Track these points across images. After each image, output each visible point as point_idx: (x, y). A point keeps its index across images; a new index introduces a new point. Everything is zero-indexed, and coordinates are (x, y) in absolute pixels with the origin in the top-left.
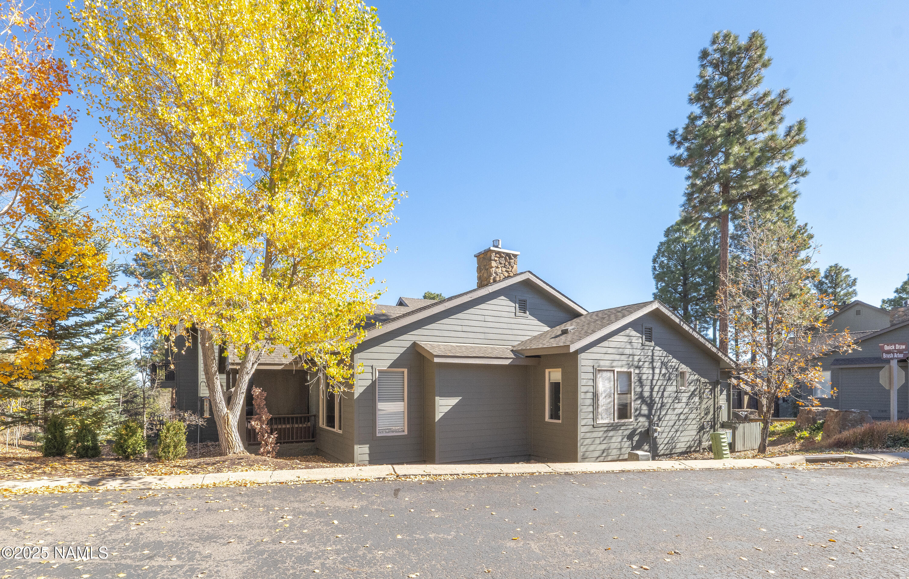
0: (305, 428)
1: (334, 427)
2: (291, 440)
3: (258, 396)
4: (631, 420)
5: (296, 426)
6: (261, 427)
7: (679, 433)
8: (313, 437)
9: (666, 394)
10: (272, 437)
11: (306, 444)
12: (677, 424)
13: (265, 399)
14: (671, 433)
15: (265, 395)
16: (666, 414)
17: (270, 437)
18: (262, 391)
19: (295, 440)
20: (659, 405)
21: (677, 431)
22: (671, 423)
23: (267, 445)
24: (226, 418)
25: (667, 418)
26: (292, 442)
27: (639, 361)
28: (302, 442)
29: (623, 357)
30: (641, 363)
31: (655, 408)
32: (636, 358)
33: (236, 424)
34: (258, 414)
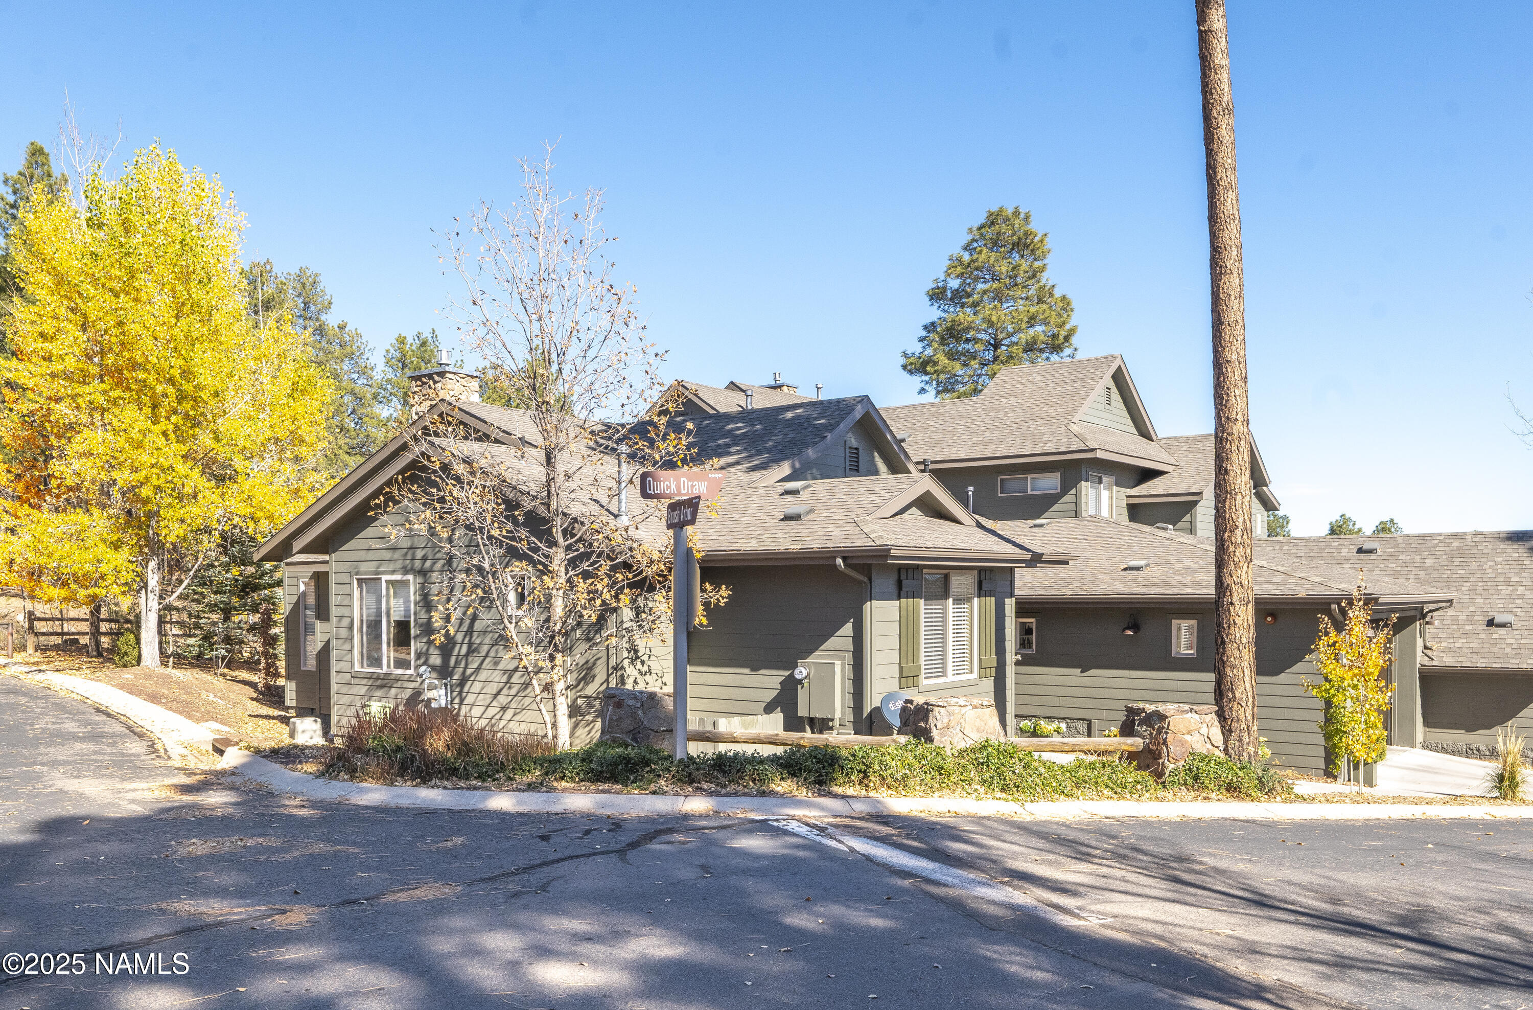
4: (409, 672)
7: (509, 714)
9: (478, 626)
12: (505, 691)
14: (491, 712)
16: (478, 669)
20: (464, 649)
21: (504, 709)
22: (493, 688)
25: (483, 675)
27: (424, 559)
29: (398, 555)
30: (428, 564)
31: (456, 652)
32: (420, 554)
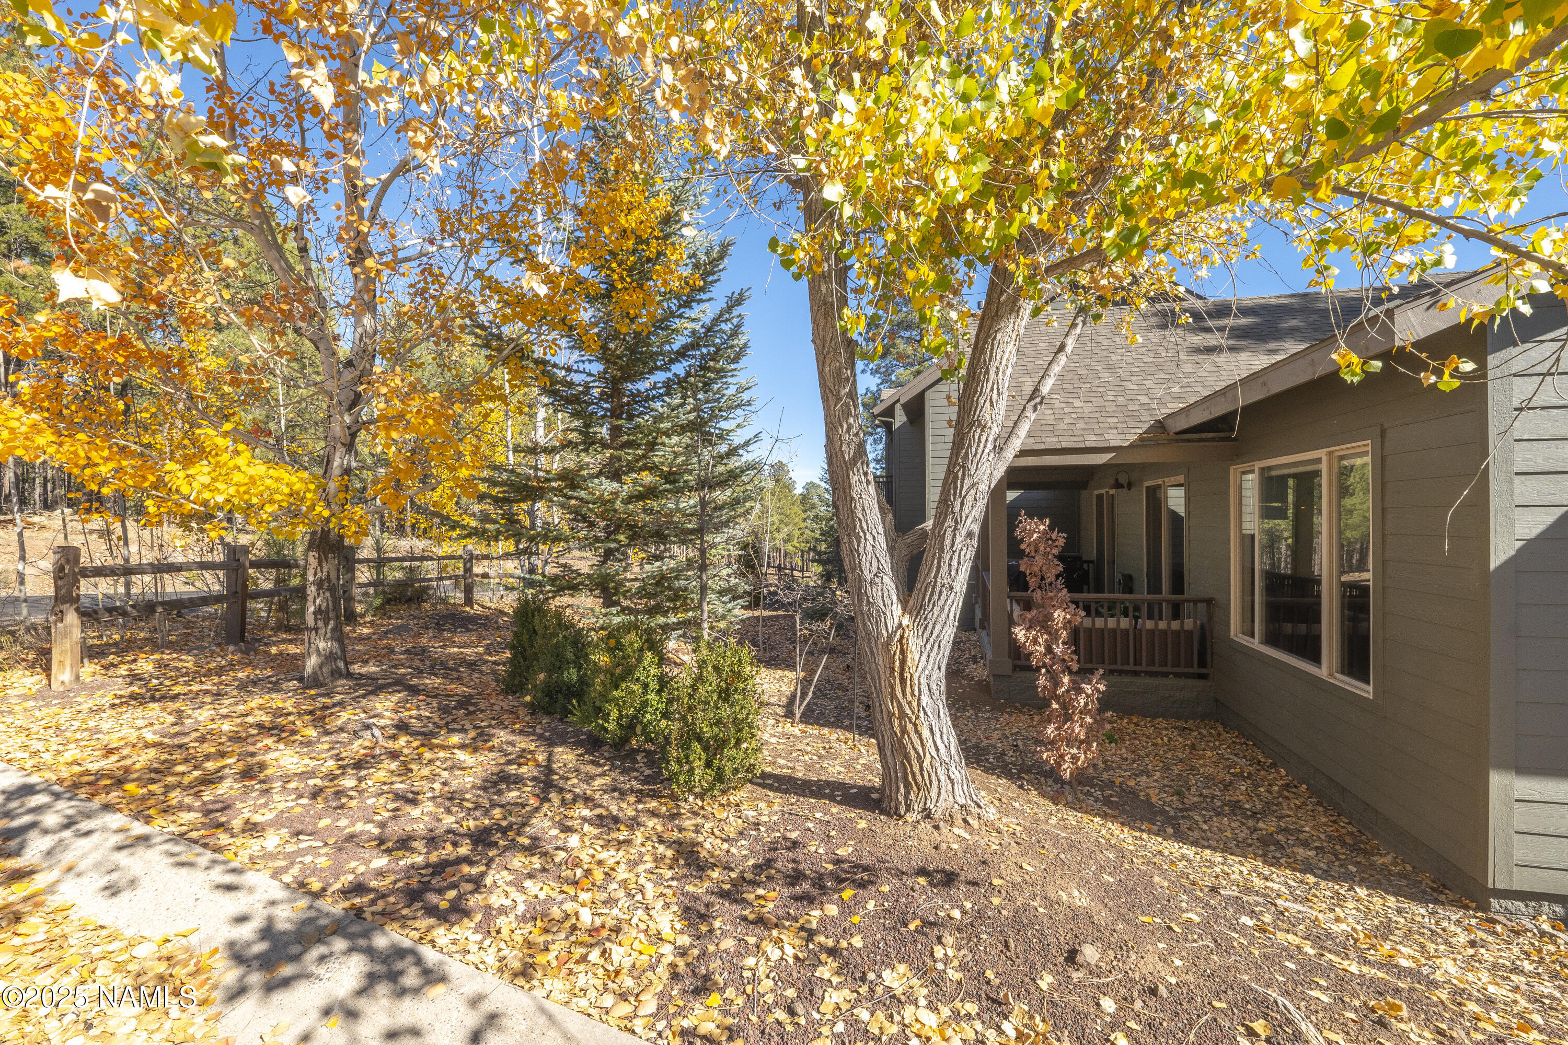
0: (1177, 634)
1: (1315, 658)
2: (1131, 667)
3: (1036, 544)
5: (1149, 625)
6: (1049, 650)
8: (1202, 663)
10: (1088, 689)
11: (1182, 682)
13: (1060, 558)
15: (1061, 542)
17: (1079, 691)
18: (1051, 528)
19: (1143, 668)
23: (1068, 718)
24: (895, 648)
26: (1136, 673)
28: (1165, 675)
33: (939, 676)
34: (1039, 606)
